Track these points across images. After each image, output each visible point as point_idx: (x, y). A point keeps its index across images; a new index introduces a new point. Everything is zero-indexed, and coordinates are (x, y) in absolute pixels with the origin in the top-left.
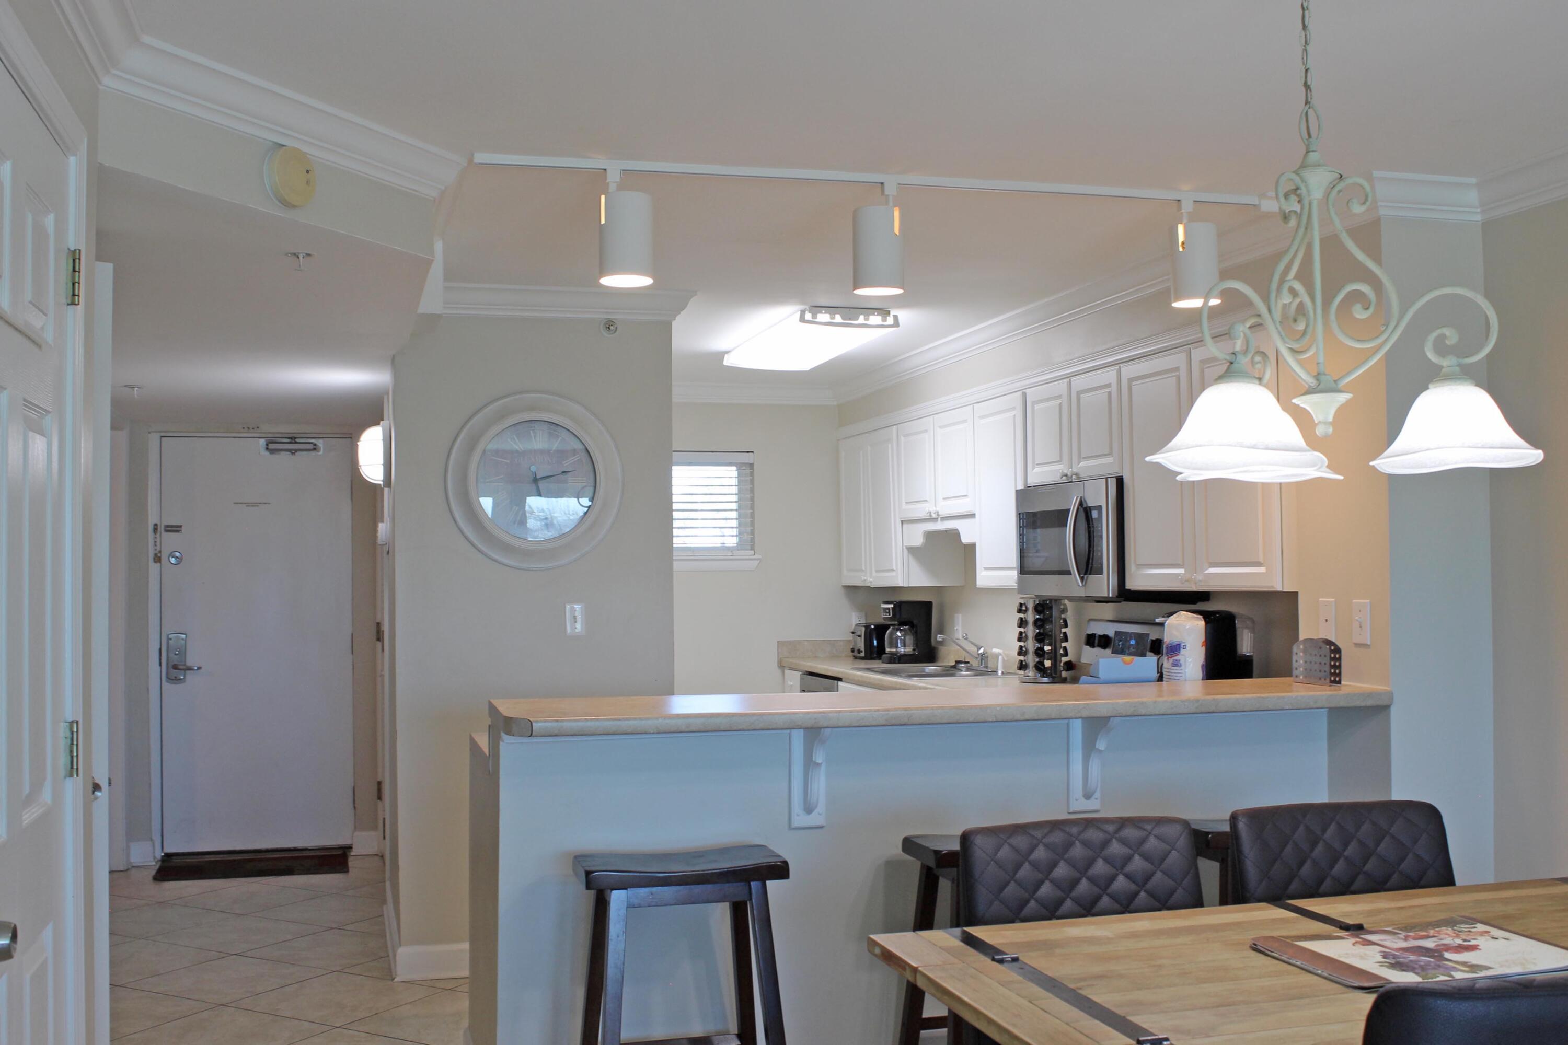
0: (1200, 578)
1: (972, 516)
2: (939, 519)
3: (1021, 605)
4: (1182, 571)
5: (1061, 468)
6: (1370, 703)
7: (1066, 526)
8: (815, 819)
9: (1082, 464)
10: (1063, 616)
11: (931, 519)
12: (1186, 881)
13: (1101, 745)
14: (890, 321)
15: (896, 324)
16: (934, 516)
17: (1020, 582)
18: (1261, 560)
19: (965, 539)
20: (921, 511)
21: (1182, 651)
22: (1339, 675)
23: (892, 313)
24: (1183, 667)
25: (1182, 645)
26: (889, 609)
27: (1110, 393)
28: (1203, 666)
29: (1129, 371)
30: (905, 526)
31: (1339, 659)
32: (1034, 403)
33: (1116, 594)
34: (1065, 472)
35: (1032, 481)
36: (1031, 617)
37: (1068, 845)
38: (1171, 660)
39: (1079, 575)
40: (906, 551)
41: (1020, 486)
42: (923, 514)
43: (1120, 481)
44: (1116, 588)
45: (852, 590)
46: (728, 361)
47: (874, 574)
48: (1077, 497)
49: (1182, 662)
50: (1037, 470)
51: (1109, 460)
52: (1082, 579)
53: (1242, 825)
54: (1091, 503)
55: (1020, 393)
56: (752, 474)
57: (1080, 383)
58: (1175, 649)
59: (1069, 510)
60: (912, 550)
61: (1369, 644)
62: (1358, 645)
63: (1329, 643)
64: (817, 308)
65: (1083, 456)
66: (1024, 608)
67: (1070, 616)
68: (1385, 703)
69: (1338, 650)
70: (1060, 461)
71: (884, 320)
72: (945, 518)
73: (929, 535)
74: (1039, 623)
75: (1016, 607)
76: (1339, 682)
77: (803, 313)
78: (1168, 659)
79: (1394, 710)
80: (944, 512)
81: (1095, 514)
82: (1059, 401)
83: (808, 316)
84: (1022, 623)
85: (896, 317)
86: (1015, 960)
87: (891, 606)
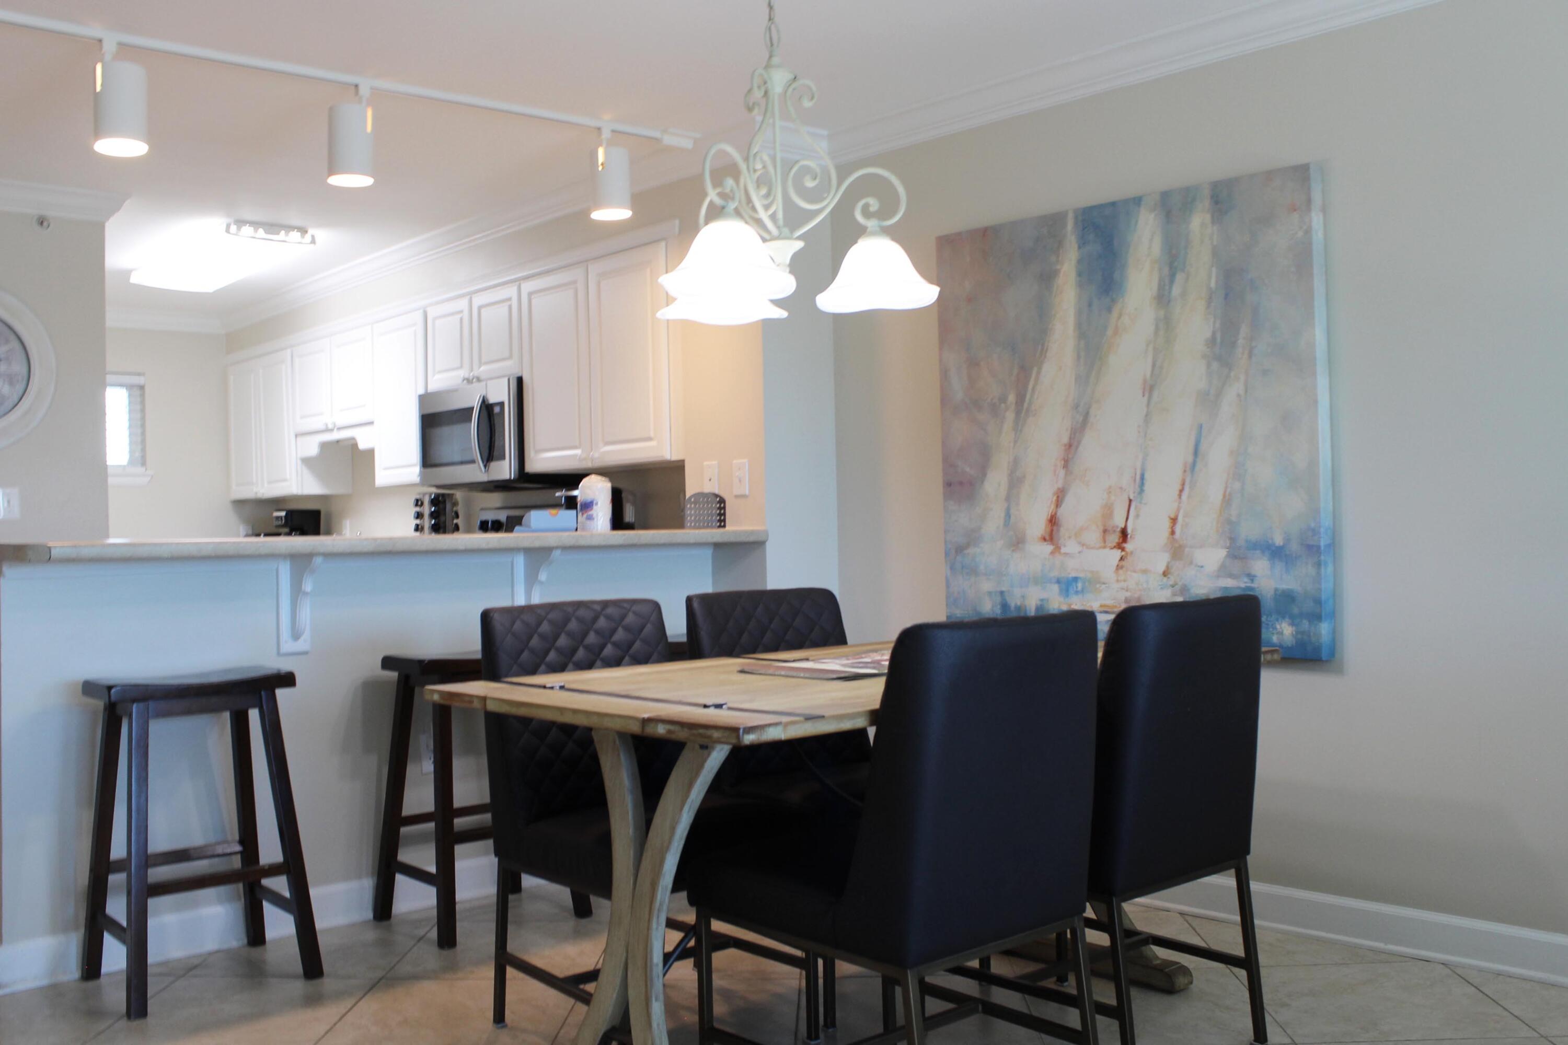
0: (596, 455)
1: (371, 423)
2: (335, 430)
3: (417, 501)
4: (578, 452)
5: (463, 373)
6: (752, 539)
7: (471, 420)
8: (302, 644)
9: (483, 368)
10: (455, 509)
11: (327, 430)
12: (659, 648)
13: (543, 576)
14: (308, 238)
15: (313, 241)
16: (330, 426)
17: (422, 475)
18: (652, 435)
19: (362, 445)
20: (317, 424)
21: (595, 507)
22: (724, 521)
23: (311, 231)
24: (596, 520)
25: (595, 502)
26: (281, 517)
27: (510, 307)
28: (610, 520)
29: (527, 287)
30: (298, 439)
31: (724, 508)
32: (435, 319)
33: (517, 477)
34: (467, 376)
35: (432, 387)
36: (427, 509)
37: (567, 620)
38: (585, 516)
39: (483, 462)
40: (299, 462)
41: (421, 391)
42: (321, 426)
43: (520, 381)
44: (517, 472)
45: (240, 504)
46: (134, 279)
47: (266, 485)
48: (480, 397)
49: (595, 516)
50: (437, 377)
51: (508, 363)
52: (485, 466)
53: (696, 605)
54: (492, 400)
55: (421, 311)
56: (143, 396)
57: (478, 300)
58: (588, 506)
59: (473, 408)
60: (307, 461)
61: (747, 493)
62: (737, 497)
63: (717, 496)
64: (240, 223)
65: (483, 361)
66: (419, 503)
67: (460, 509)
68: (760, 539)
69: (722, 501)
70: (461, 367)
71: (303, 237)
72: (339, 429)
73: (324, 446)
74: (435, 515)
75: (412, 502)
76: (724, 526)
77: (228, 226)
78: (583, 514)
79: (770, 548)
80: (340, 423)
81: (497, 410)
82: (459, 316)
83: (233, 228)
84: (419, 516)
85: (313, 237)
86: (562, 687)
87: (283, 514)
